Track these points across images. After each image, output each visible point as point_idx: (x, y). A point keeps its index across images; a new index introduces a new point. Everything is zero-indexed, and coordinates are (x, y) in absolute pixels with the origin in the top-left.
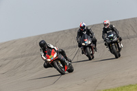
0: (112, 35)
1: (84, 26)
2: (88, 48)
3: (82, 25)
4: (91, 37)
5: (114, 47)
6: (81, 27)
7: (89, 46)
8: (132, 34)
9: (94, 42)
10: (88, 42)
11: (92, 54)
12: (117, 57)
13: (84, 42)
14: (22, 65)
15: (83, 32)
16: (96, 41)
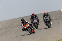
0: (47, 18)
1: (34, 14)
2: (36, 24)
3: (33, 14)
4: (37, 19)
5: (48, 23)
6: (32, 14)
7: (36, 23)
8: (54, 18)
9: (38, 21)
10: (36, 21)
11: (37, 27)
12: (49, 28)
13: (34, 21)
14: (5, 32)
15: (33, 17)
16: (39, 21)
